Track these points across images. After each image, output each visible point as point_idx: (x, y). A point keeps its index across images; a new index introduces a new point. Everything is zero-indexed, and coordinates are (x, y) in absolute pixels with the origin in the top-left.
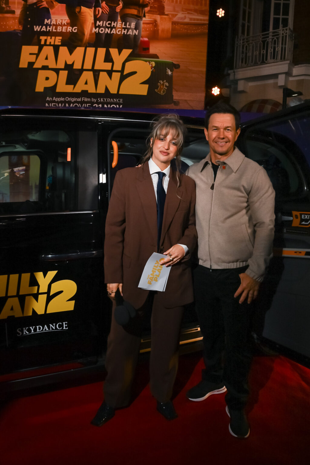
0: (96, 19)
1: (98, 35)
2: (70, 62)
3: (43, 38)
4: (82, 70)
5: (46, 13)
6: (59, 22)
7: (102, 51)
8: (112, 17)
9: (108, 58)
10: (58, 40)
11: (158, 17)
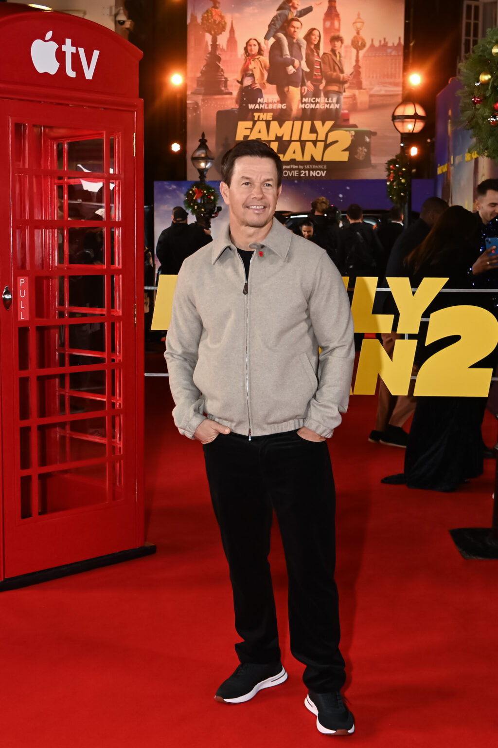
0: (302, 96)
1: (304, 110)
2: (279, 135)
3: (256, 115)
4: (290, 142)
5: (259, 93)
6: (270, 101)
7: (307, 124)
8: (316, 94)
9: (313, 130)
10: (269, 116)
11: (356, 92)
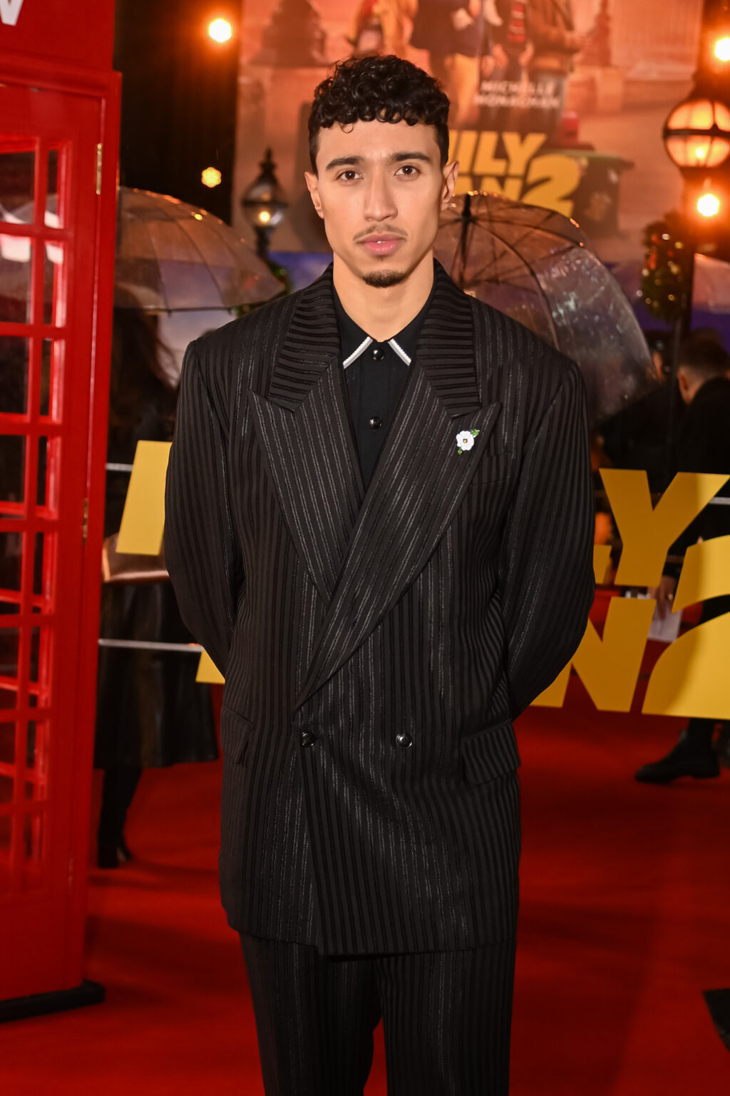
0: (483, 78)
1: (484, 109)
7: (489, 139)
8: (511, 75)
9: (501, 153)
11: (597, 73)
